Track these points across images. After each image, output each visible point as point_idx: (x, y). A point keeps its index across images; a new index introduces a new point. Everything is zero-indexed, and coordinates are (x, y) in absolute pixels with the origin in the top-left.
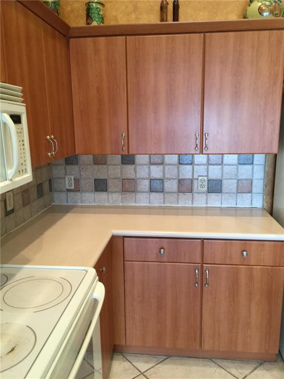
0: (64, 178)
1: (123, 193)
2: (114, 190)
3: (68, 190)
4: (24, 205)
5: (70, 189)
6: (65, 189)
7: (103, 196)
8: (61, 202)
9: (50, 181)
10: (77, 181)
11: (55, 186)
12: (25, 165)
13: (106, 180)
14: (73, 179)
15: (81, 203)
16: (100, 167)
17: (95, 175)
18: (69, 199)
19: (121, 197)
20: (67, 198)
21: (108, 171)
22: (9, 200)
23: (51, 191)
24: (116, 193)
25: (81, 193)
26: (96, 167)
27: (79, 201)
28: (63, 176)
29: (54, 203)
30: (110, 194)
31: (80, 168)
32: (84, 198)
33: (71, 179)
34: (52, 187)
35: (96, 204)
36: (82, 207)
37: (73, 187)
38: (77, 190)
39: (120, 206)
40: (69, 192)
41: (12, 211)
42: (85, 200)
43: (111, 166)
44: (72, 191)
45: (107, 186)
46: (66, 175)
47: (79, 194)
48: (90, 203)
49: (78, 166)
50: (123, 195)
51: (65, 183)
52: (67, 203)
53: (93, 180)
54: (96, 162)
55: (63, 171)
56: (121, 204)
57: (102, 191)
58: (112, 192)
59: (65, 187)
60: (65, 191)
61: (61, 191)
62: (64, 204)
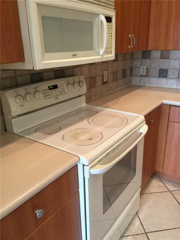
0: (140, 68)
1: (178, 79)
2: (172, 77)
3: (142, 76)
4: (114, 81)
5: (143, 75)
6: (139, 75)
7: (164, 80)
8: (136, 83)
9: (131, 69)
10: (148, 70)
11: (134, 72)
12: (111, 49)
13: (168, 69)
14: (145, 68)
15: (149, 84)
16: (164, 60)
17: (160, 66)
18: (141, 81)
19: (176, 82)
20: (140, 80)
21: (170, 64)
22: (105, 75)
23: (131, 75)
24: (173, 80)
25: (149, 78)
26: (162, 60)
27: (147, 83)
28: (140, 67)
29: (132, 83)
30: (169, 79)
31: (151, 61)
32: (151, 82)
33: (144, 68)
34: (132, 73)
35: (158, 86)
36: (149, 87)
37: (144, 74)
38: (147, 76)
39: (174, 88)
40: (141, 77)
41: (106, 82)
42: (151, 83)
43: (172, 60)
44: (144, 76)
45: (167, 74)
46: (141, 65)
47: (148, 78)
48: (154, 85)
49: (150, 60)
50: (178, 81)
51: (140, 71)
52: (140, 84)
53: (159, 69)
54: (162, 57)
55: (140, 63)
56: (175, 87)
57: (163, 77)
58: (170, 79)
59: (140, 73)
60: (139, 76)
61: (137, 76)
62: (138, 84)
